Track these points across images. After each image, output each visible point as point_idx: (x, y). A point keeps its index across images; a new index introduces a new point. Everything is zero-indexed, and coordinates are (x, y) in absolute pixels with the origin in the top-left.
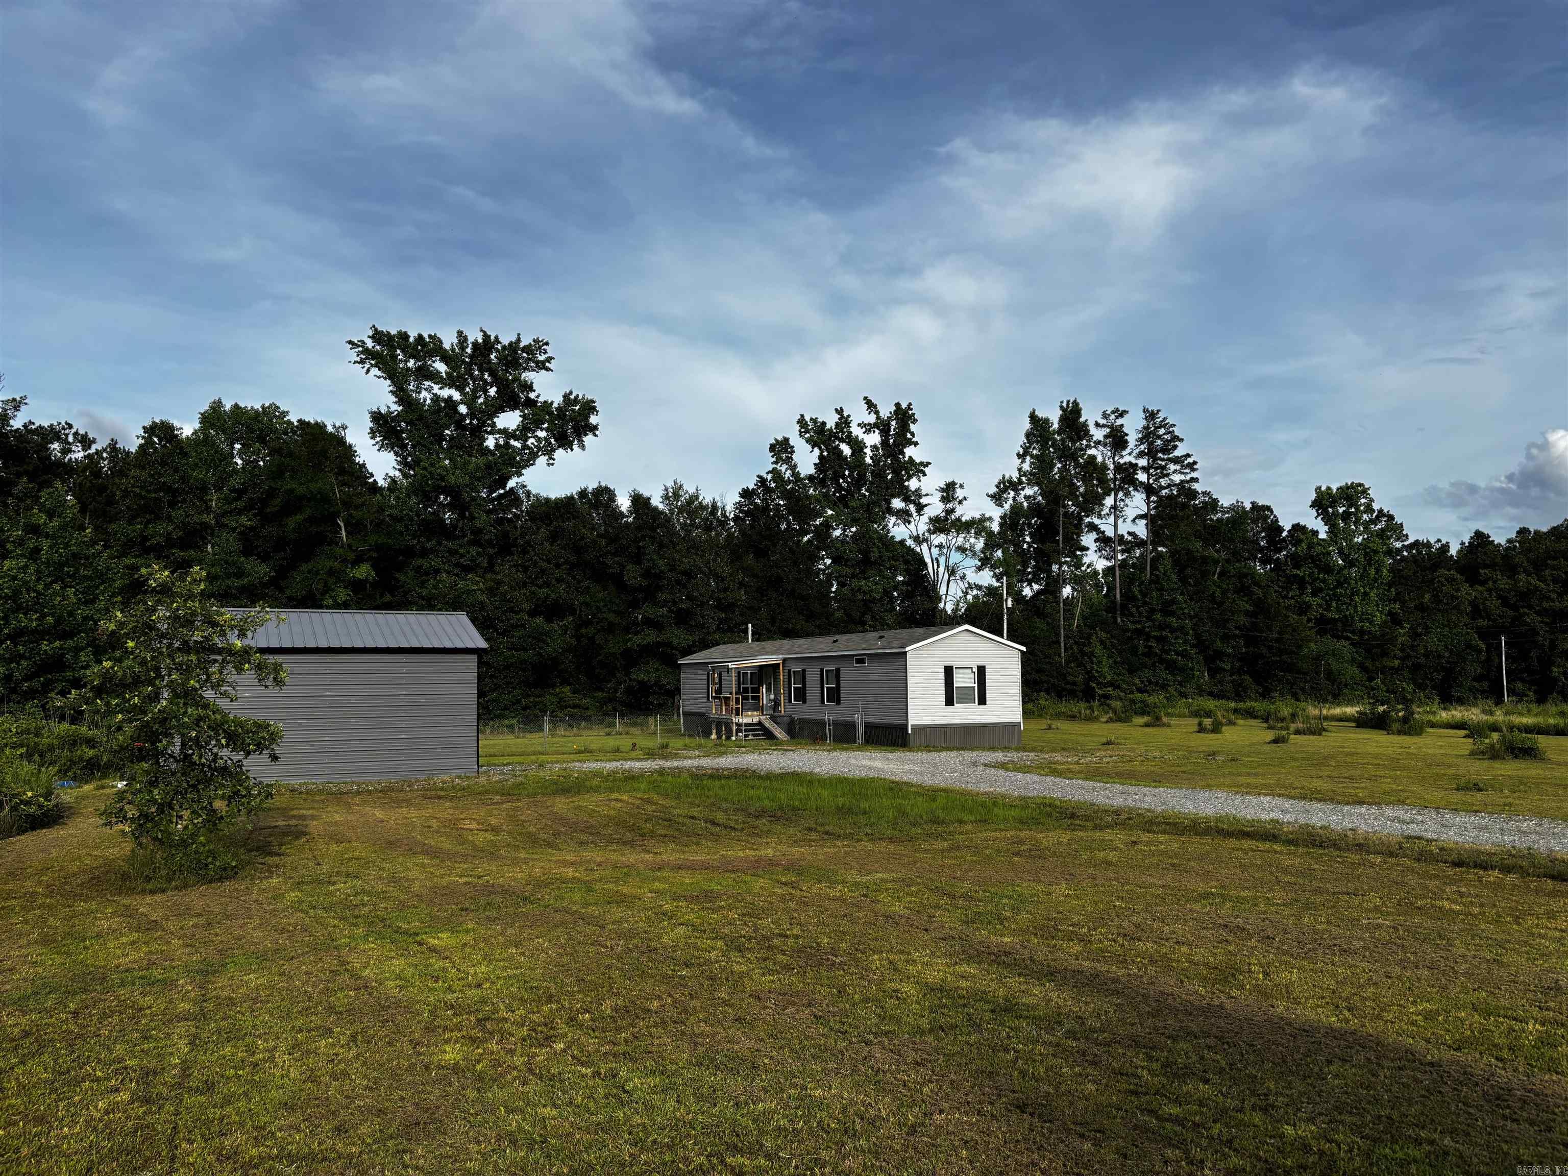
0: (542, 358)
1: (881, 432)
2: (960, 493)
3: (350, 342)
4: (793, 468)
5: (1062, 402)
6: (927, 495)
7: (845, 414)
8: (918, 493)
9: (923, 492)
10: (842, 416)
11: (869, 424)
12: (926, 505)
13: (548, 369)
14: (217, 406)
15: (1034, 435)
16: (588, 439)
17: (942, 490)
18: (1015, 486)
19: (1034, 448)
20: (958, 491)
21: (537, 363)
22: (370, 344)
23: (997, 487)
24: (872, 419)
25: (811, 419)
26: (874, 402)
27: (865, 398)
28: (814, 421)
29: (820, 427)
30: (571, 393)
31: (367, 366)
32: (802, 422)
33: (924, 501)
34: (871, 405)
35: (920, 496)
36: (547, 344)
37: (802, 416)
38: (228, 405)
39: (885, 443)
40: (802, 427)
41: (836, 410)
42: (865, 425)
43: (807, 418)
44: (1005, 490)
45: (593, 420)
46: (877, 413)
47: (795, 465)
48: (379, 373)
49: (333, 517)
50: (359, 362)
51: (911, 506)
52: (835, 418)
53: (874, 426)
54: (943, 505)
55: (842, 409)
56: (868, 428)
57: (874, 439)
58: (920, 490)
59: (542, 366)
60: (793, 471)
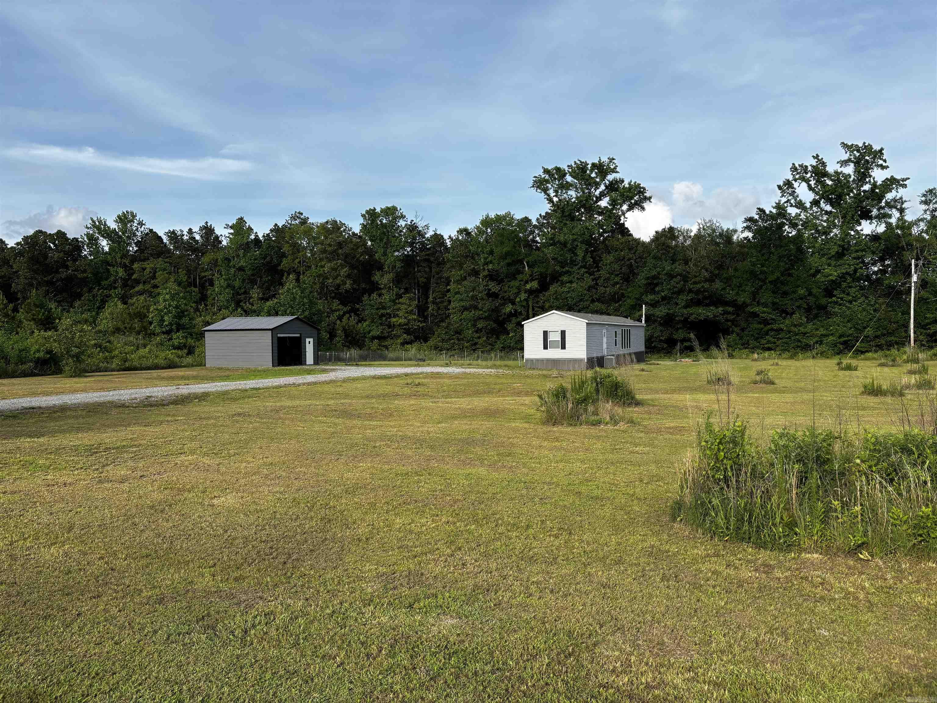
0: (612, 167)
1: (855, 164)
3: (533, 177)
6: (907, 201)
8: (901, 201)
9: (905, 199)
11: (845, 160)
13: (617, 172)
16: (646, 204)
21: (612, 170)
22: (542, 176)
25: (799, 165)
29: (806, 169)
30: (631, 181)
31: (536, 188)
33: (905, 205)
36: (614, 159)
37: (793, 164)
38: (491, 216)
40: (794, 171)
41: (813, 156)
43: (797, 166)
45: (647, 195)
47: (797, 196)
49: (521, 262)
50: (533, 187)
51: (894, 210)
52: (814, 162)
53: (849, 160)
54: (924, 207)
55: (817, 155)
56: (844, 163)
57: (849, 170)
58: (901, 198)
59: (614, 171)
60: (796, 200)
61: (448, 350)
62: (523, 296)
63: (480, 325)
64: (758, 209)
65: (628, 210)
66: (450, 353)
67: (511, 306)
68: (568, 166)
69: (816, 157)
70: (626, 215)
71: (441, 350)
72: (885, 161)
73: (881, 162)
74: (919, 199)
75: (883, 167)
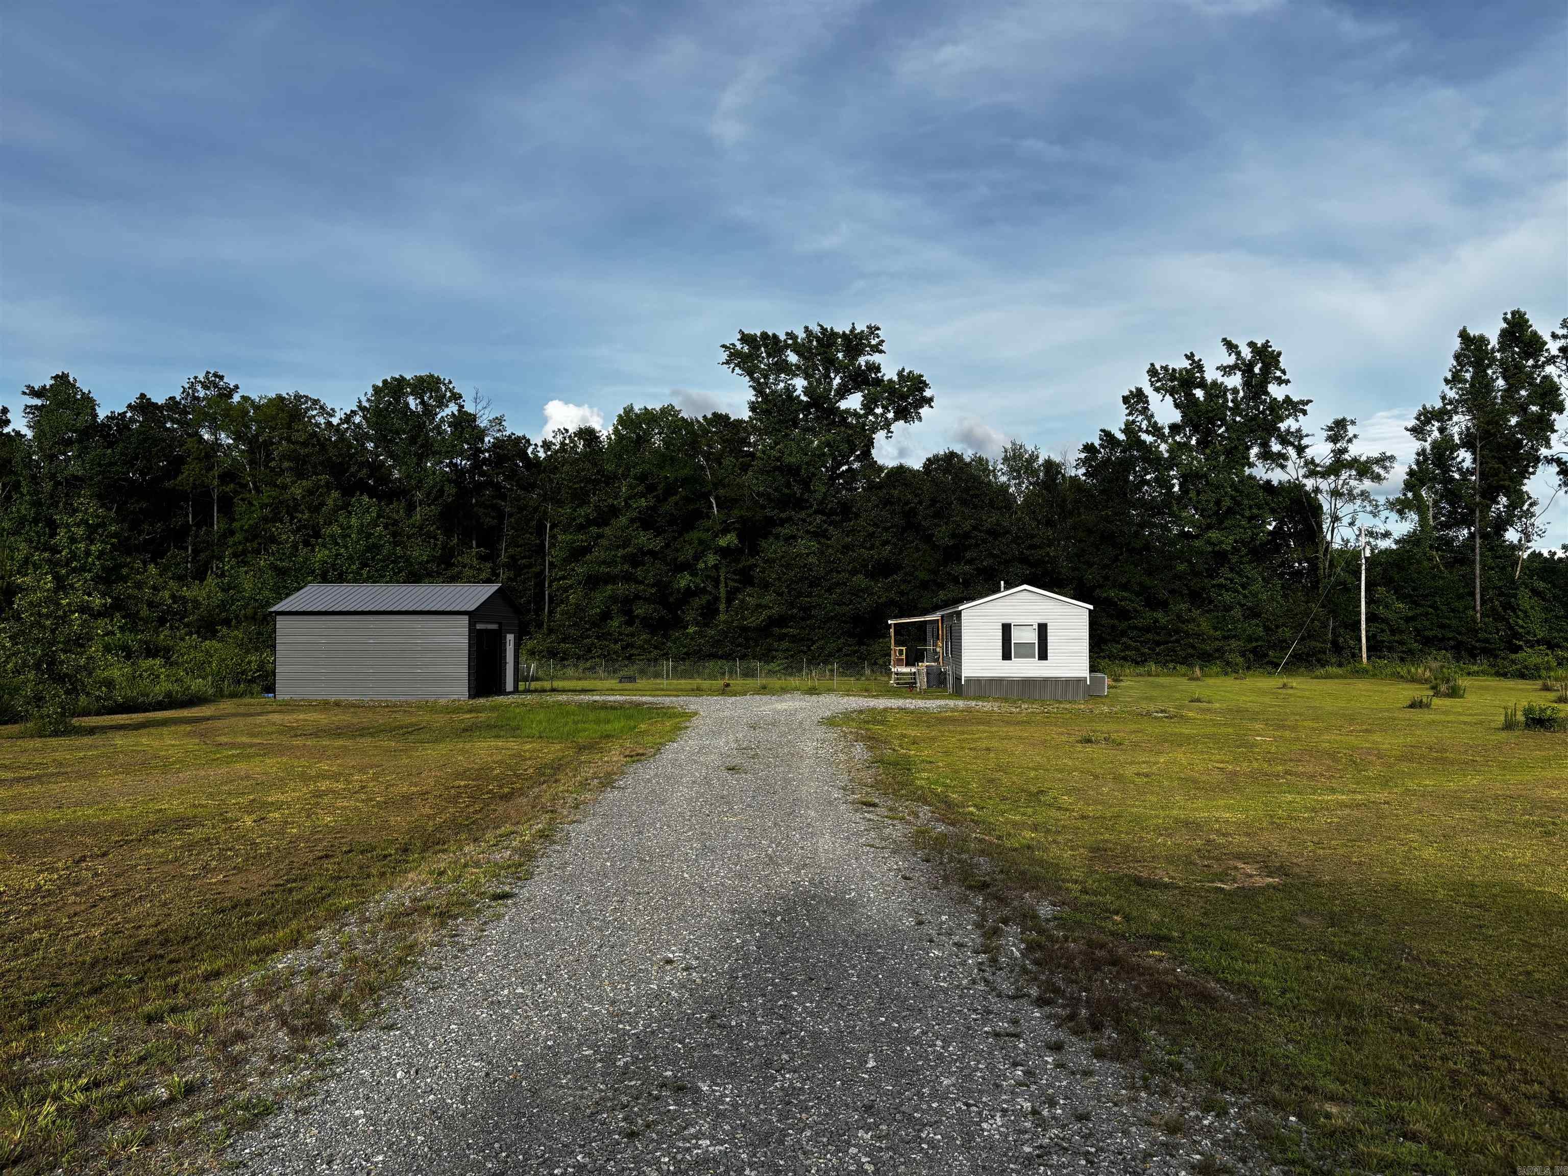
0: (873, 342)
1: (1244, 372)
2: (1351, 430)
3: (723, 346)
4: (1150, 418)
5: (1506, 314)
6: (1307, 436)
7: (1196, 359)
8: (1299, 435)
9: (1304, 432)
10: (1194, 361)
11: (1229, 366)
12: (1307, 446)
13: (881, 352)
14: (629, 410)
15: (1465, 356)
16: (924, 411)
17: (1330, 429)
18: (1442, 415)
19: (1467, 371)
20: (1350, 428)
21: (872, 347)
22: (739, 346)
23: (1418, 419)
24: (1231, 360)
25: (1162, 367)
26: (1234, 342)
27: (1224, 340)
28: (1165, 368)
29: (1172, 375)
30: (903, 370)
31: (732, 366)
32: (1153, 372)
33: (1304, 442)
34: (1231, 347)
35: (1301, 438)
36: (878, 329)
37: (1152, 365)
38: (637, 409)
39: (1247, 384)
40: (1152, 376)
41: (1186, 356)
42: (1225, 368)
43: (1158, 367)
44: (1428, 422)
45: (928, 393)
46: (1238, 354)
47: (1152, 416)
48: (740, 372)
49: (706, 496)
50: (727, 363)
51: (1290, 448)
52: (1186, 364)
53: (1235, 367)
54: (1331, 446)
55: (1192, 354)
56: (1227, 370)
57: (1235, 381)
58: (1299, 430)
59: (877, 349)
60: (1149, 422)
61: (578, 658)
62: (712, 559)
63: (639, 611)
64: (1102, 430)
65: (896, 419)
66: (582, 665)
67: (688, 577)
68: (787, 334)
69: (1190, 357)
70: (893, 428)
71: (563, 659)
72: (1284, 372)
73: (1278, 374)
74: (1325, 434)
75: (1280, 381)
